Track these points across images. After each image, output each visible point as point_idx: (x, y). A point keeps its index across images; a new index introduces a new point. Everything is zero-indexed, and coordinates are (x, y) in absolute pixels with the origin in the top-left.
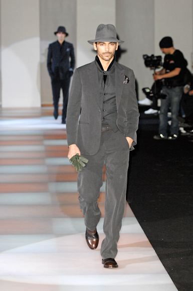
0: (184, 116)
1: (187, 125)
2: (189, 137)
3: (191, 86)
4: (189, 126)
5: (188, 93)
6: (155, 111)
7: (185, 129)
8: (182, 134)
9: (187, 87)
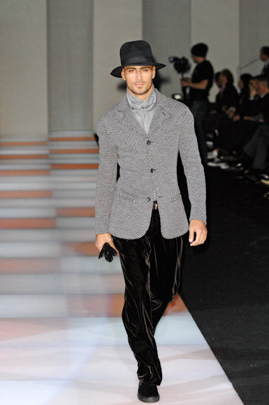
1: (231, 158)
9: (232, 110)
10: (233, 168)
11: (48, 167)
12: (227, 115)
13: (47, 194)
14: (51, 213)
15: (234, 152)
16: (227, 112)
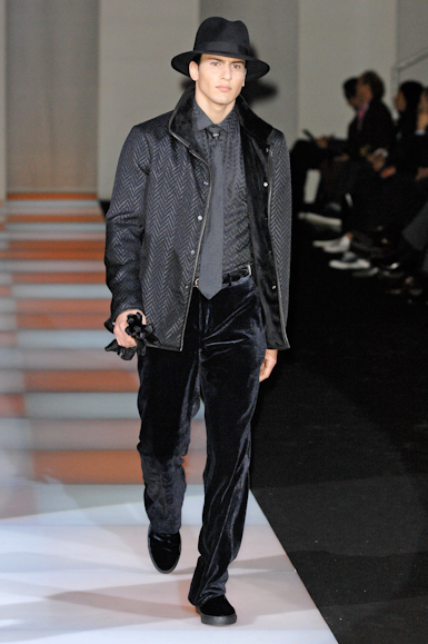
9: (380, 155)
16: (371, 158)
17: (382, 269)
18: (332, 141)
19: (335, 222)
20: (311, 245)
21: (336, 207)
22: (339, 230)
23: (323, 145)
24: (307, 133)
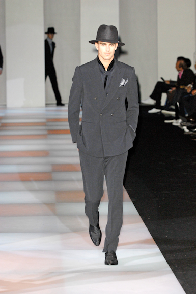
0: (187, 115)
1: (189, 124)
2: (192, 135)
3: (193, 85)
4: (193, 125)
5: (191, 93)
6: (159, 110)
7: (188, 128)
8: (185, 133)
9: (190, 87)
10: (191, 133)
11: (45, 132)
12: (186, 90)
13: (45, 154)
14: (48, 168)
15: (191, 120)
16: (186, 88)
17: (190, 130)
18: (171, 82)
19: (173, 113)
20: (164, 122)
21: (173, 107)
22: (174, 116)
23: (168, 83)
24: (162, 78)
